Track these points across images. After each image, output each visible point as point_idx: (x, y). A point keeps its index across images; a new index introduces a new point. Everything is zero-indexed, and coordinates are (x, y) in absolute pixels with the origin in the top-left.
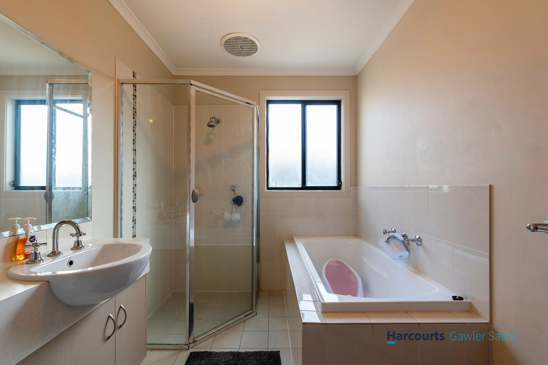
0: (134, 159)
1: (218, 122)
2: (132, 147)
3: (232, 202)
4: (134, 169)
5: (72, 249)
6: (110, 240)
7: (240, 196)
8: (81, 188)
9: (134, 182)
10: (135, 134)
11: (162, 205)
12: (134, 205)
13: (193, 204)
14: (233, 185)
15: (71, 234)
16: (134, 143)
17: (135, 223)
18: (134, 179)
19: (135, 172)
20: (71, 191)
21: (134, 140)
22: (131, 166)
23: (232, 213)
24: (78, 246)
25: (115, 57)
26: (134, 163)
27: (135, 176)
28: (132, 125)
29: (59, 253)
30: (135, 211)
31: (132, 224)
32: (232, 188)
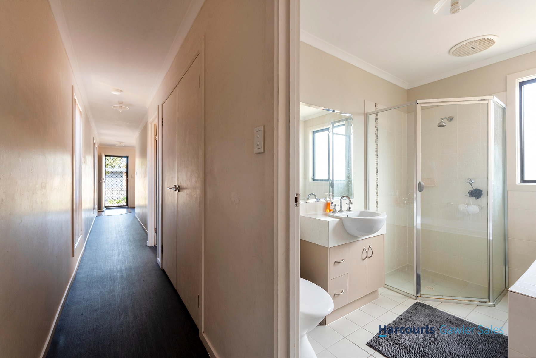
0: (376, 161)
1: (451, 119)
2: (375, 153)
3: (468, 195)
4: (376, 168)
5: (347, 211)
6: (363, 209)
7: (479, 189)
8: (344, 181)
9: (376, 177)
10: (377, 145)
11: (397, 194)
12: (376, 191)
13: (419, 193)
14: (469, 178)
15: (346, 203)
16: (376, 151)
17: (377, 204)
18: (376, 174)
19: (377, 170)
20: (340, 182)
21: (376, 149)
22: (375, 166)
23: (468, 204)
24: (349, 210)
25: (365, 100)
26: (377, 164)
27: (377, 172)
28: (375, 139)
29: (343, 211)
30: (377, 196)
31: (375, 204)
32: (469, 181)
